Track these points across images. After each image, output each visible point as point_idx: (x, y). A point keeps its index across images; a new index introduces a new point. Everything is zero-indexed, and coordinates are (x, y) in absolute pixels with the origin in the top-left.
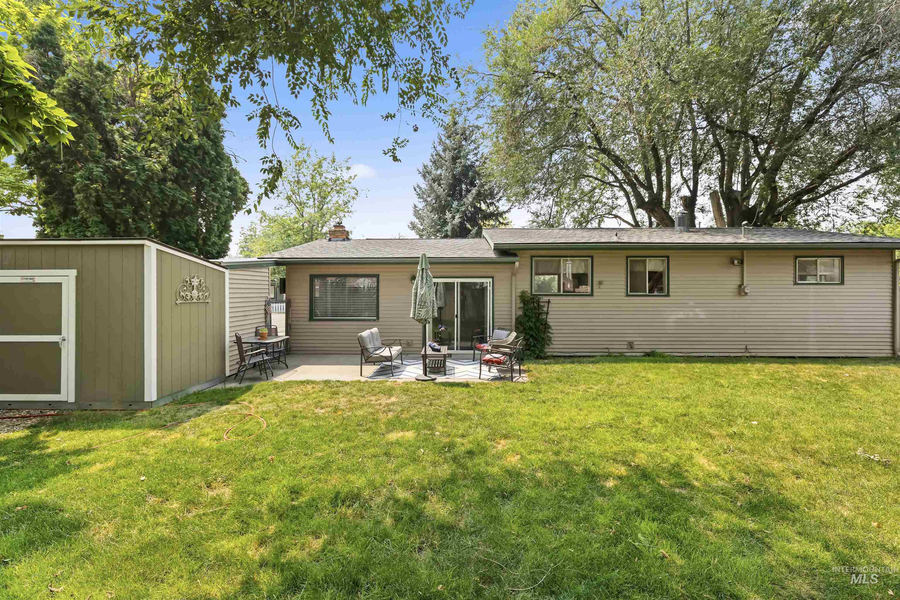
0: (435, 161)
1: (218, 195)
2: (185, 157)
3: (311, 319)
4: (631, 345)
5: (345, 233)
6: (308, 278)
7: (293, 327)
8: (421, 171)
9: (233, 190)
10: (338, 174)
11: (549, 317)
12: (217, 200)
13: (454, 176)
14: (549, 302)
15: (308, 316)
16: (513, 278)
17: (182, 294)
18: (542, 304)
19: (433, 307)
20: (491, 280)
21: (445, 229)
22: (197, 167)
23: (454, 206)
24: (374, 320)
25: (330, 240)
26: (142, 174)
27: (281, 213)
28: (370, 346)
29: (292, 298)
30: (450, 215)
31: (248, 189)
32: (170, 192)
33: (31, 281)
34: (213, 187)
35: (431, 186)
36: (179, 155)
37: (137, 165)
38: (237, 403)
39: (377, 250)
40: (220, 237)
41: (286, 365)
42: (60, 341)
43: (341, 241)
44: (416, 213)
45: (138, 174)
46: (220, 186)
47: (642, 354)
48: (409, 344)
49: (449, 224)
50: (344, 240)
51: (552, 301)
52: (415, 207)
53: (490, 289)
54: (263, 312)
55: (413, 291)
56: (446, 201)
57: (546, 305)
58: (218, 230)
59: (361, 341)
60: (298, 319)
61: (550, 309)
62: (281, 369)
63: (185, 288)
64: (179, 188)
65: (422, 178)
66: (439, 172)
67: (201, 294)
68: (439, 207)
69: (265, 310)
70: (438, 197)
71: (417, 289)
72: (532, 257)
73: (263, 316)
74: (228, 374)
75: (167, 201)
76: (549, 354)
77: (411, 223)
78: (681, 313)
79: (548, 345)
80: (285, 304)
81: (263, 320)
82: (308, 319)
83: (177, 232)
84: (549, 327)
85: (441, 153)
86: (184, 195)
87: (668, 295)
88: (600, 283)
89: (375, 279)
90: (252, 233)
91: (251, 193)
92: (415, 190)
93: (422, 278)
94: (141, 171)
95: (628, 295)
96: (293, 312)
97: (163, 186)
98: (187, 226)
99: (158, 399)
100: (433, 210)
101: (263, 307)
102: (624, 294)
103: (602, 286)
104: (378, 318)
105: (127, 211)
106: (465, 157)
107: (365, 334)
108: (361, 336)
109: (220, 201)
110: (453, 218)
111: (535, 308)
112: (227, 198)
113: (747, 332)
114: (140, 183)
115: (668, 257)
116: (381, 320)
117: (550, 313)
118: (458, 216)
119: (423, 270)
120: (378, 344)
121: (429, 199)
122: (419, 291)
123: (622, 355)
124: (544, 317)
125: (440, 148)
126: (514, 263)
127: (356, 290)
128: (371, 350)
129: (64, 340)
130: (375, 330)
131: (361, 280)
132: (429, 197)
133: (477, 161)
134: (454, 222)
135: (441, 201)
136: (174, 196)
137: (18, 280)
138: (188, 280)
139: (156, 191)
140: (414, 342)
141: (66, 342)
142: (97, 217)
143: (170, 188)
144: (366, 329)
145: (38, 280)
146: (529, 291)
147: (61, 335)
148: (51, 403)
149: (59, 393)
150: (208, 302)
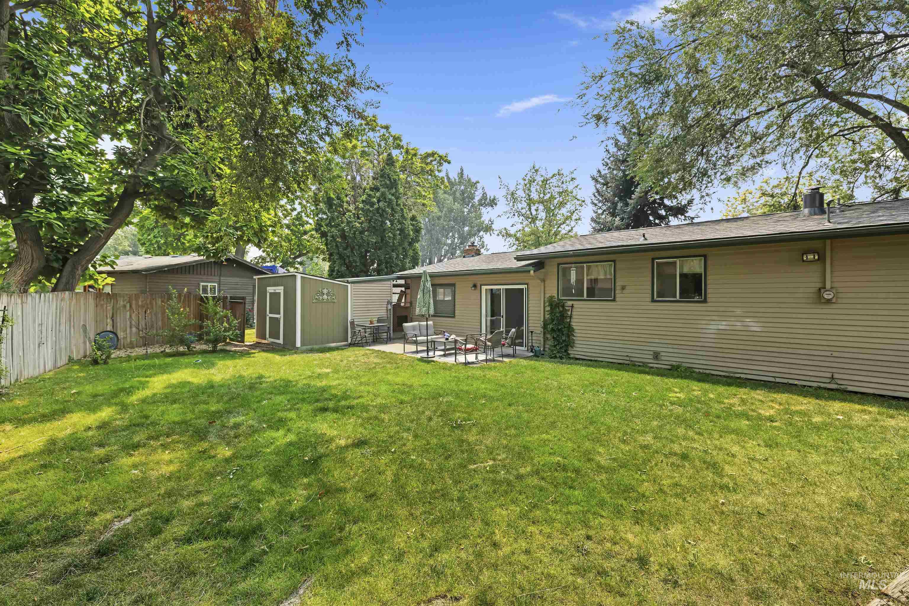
4: (656, 356)
14: (572, 306)
16: (542, 284)
18: (567, 308)
20: (526, 286)
24: (453, 317)
28: (411, 332)
33: (275, 291)
47: (669, 367)
51: (575, 306)
53: (525, 294)
54: (385, 308)
57: (570, 310)
61: (574, 313)
69: (387, 307)
72: (559, 264)
73: (385, 311)
76: (572, 356)
78: (724, 323)
79: (572, 346)
84: (573, 330)
87: (705, 301)
88: (623, 288)
89: (453, 287)
95: (653, 301)
99: (301, 346)
102: (650, 299)
103: (624, 291)
107: (409, 324)
111: (561, 312)
113: (835, 354)
115: (705, 256)
116: (456, 317)
117: (574, 317)
123: (645, 364)
124: (568, 321)
146: (556, 296)
147: (280, 315)
148: (278, 344)
149: (280, 340)
150: (335, 302)
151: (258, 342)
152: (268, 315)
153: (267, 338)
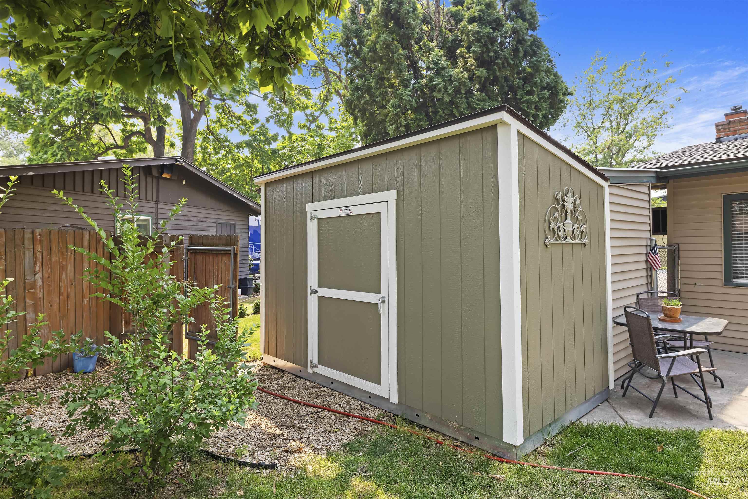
3: (727, 282)
6: (720, 202)
7: (685, 295)
15: (721, 276)
17: (553, 225)
26: (450, 87)
29: (679, 240)
31: (566, 90)
32: (478, 105)
33: (348, 213)
34: (529, 88)
36: (489, 51)
42: (379, 303)
45: (446, 88)
46: (537, 86)
54: (644, 266)
63: (557, 214)
67: (576, 226)
74: (612, 385)
81: (644, 281)
82: (720, 283)
94: (448, 83)
96: (685, 267)
97: (470, 99)
99: (526, 440)
129: (384, 302)
137: (336, 213)
138: (560, 197)
141: (386, 305)
143: (478, 100)
145: (356, 211)
147: (380, 293)
148: (371, 396)
149: (380, 384)
150: (585, 244)
151: (273, 367)
152: (316, 292)
153: (311, 362)
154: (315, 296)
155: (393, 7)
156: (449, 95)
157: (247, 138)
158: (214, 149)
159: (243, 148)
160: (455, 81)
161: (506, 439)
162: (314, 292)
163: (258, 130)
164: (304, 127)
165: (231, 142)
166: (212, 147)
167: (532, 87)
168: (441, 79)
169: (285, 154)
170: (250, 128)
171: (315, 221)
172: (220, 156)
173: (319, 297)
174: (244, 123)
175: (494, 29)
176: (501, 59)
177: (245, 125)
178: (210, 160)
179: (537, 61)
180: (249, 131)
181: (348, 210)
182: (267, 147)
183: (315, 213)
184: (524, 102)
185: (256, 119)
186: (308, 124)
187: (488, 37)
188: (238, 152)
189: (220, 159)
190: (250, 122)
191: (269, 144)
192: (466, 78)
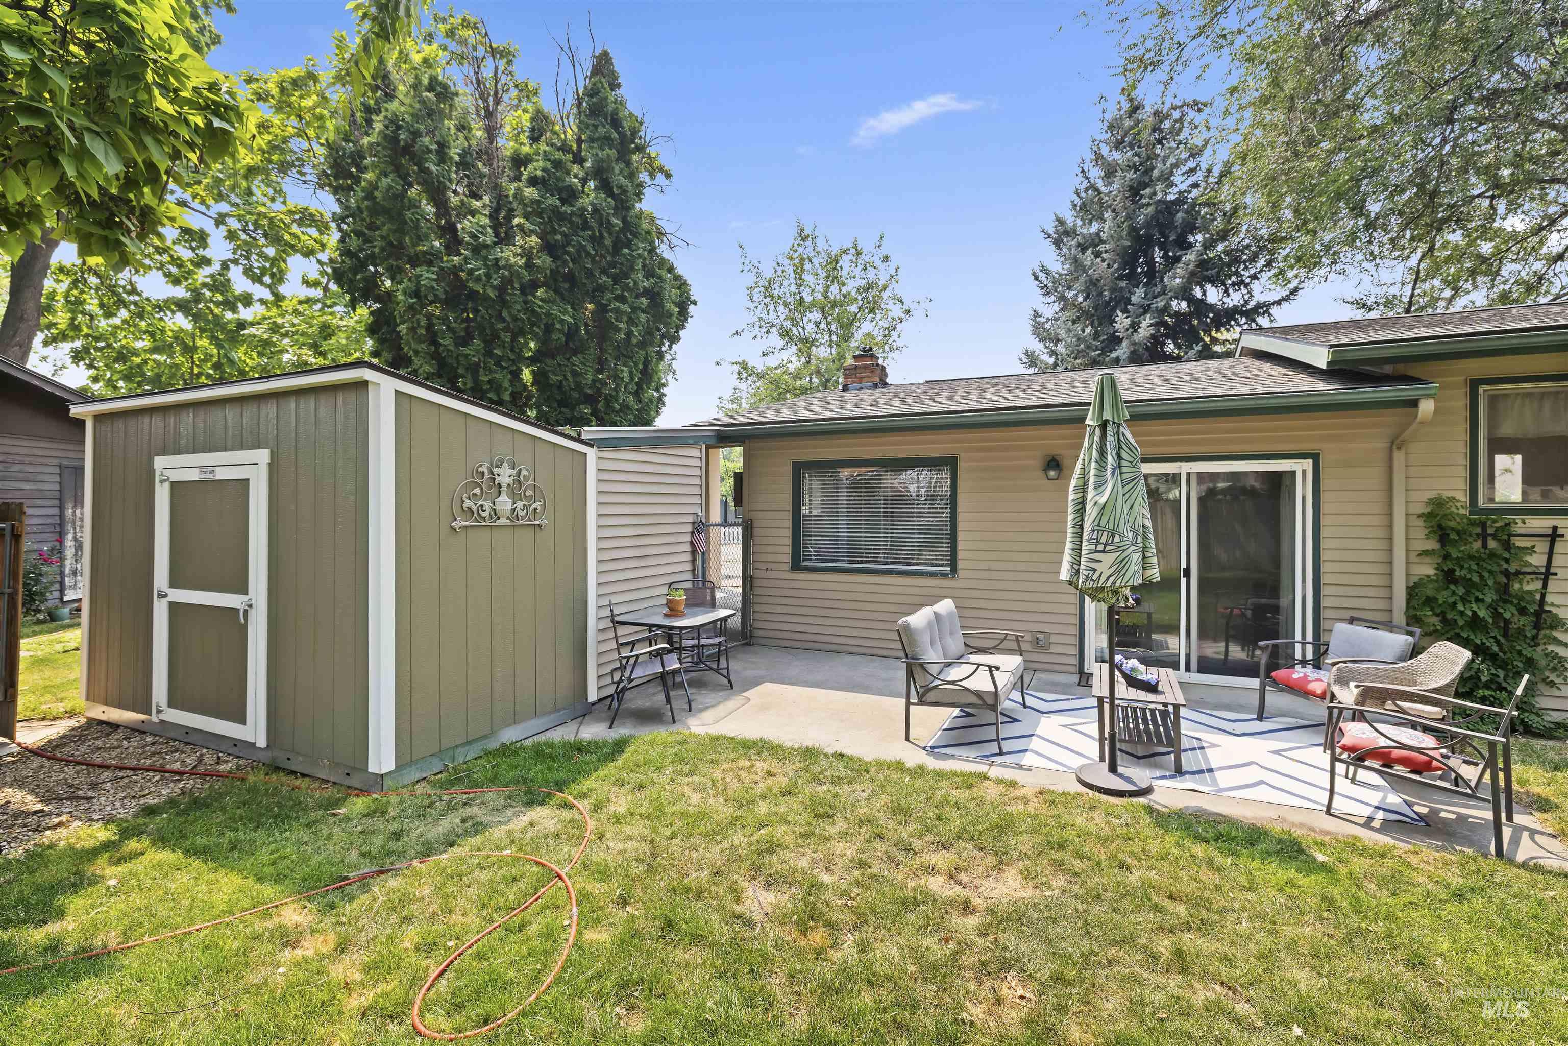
0: (1084, 205)
1: (626, 308)
2: (565, 235)
3: (796, 566)
5: (878, 371)
6: (789, 470)
7: (757, 583)
8: (1051, 231)
9: (655, 296)
10: (871, 275)
11: (1552, 586)
12: (625, 319)
13: (1133, 230)
14: (1552, 536)
15: (788, 558)
16: (1399, 457)
17: (467, 504)
18: (1520, 542)
19: (1145, 549)
20: (1308, 464)
21: (1114, 355)
22: (588, 254)
23: (1134, 299)
24: (944, 575)
25: (845, 388)
26: (494, 275)
27: (772, 361)
28: (932, 656)
29: (753, 515)
30: (1127, 322)
31: (688, 298)
32: (540, 307)
33: (209, 477)
35: (1076, 260)
37: (486, 259)
38: (565, 805)
39: (952, 398)
40: (637, 394)
41: (730, 682)
42: (246, 608)
43: (870, 388)
44: (1039, 330)
45: (488, 276)
46: (630, 290)
48: (1040, 644)
49: (1125, 344)
50: (876, 386)
51: (1564, 534)
52: (1036, 314)
53: (1303, 490)
54: (688, 548)
55: (1071, 497)
56: (1113, 290)
57: (1542, 547)
58: (632, 379)
59: (905, 636)
60: (770, 566)
61: (1557, 561)
62: (718, 687)
63: (477, 491)
64: (558, 300)
65: (1053, 247)
66: (1095, 227)
67: (520, 504)
68: (1096, 308)
69: (692, 543)
70: (1093, 284)
71: (1083, 488)
72: (1474, 384)
73: (688, 557)
74: (592, 697)
75: (539, 327)
77: (1027, 353)
79: (1552, 684)
80: (740, 529)
81: (688, 567)
82: (787, 567)
83: (560, 386)
84: (1555, 623)
85: (1100, 184)
86: (565, 312)
89: (946, 474)
90: (735, 406)
91: (695, 303)
92: (1036, 278)
93: (1102, 453)
94: (492, 271)
96: (758, 548)
97: (530, 297)
98: (575, 374)
99: (399, 767)
100: (1083, 316)
101: (688, 538)
104: (954, 570)
105: (474, 350)
106: (1167, 178)
107: (918, 619)
108: (906, 627)
109: (631, 321)
110: (1135, 326)
111: (1492, 555)
112: (643, 311)
114: (492, 294)
116: (961, 574)
117: (1561, 574)
118: (1147, 321)
119: (1104, 425)
120: (955, 644)
121: (1070, 294)
122: (1091, 494)
124: (1534, 586)
125: (1096, 174)
126: (1414, 403)
127: (900, 501)
128: (934, 669)
129: (251, 605)
130: (946, 606)
131: (910, 474)
132: (1069, 288)
133: (1195, 186)
134: (1136, 338)
135: (1100, 294)
136: (548, 314)
137: (194, 475)
138: (484, 469)
139: (518, 307)
140: (1053, 639)
141: (254, 610)
142: (431, 365)
143: (542, 300)
144: (921, 606)
145: (222, 474)
146: (1463, 497)
147: (247, 593)
148: (236, 743)
149: (245, 724)
150: (540, 526)
151: (101, 722)
152: (166, 595)
153: (157, 706)
154: (164, 601)
155: (402, 137)
156: (494, 287)
157: (180, 292)
158: (102, 305)
159: (173, 312)
160: (504, 267)
161: (371, 769)
162: (162, 595)
163: (208, 280)
164: (316, 284)
165: (145, 295)
166: (96, 301)
167: (623, 290)
168: (480, 263)
169: (255, 336)
170: (190, 273)
171: (167, 485)
172: (116, 321)
173: (172, 605)
174: (177, 262)
175: (563, 201)
176: (573, 246)
177: (180, 266)
178: (90, 327)
179: (630, 255)
180: (186, 279)
181: (211, 472)
182: (229, 315)
183: (167, 473)
184: (611, 311)
185: (204, 257)
186: (324, 280)
187: (553, 211)
188: (161, 319)
189: (116, 327)
190: (192, 261)
191: (234, 309)
192: (520, 267)
